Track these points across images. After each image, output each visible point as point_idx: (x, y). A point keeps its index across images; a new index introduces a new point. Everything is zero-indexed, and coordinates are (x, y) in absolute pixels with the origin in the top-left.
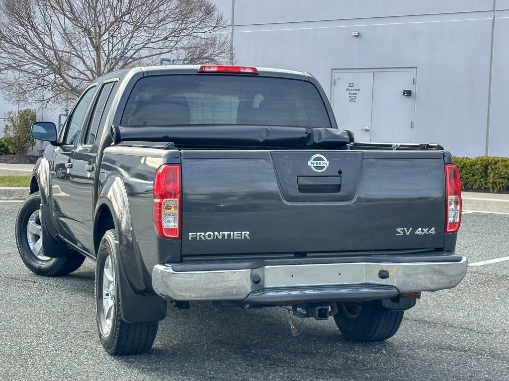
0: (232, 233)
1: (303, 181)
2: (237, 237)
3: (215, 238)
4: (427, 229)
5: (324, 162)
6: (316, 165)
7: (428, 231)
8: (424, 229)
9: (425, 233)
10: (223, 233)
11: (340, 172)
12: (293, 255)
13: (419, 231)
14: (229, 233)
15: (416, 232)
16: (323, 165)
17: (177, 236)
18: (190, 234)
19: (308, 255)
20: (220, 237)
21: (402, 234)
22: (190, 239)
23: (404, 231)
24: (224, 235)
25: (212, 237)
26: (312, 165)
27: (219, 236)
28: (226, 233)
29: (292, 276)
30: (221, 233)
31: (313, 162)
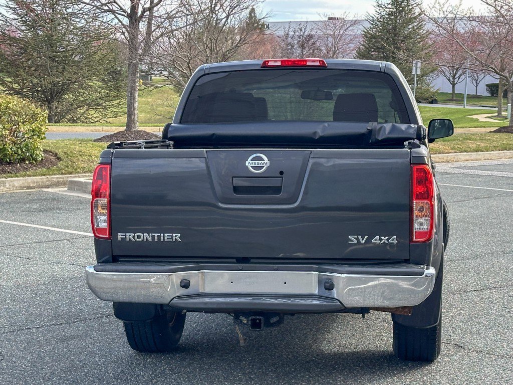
0: (162, 235)
1: (238, 182)
2: (168, 239)
3: (145, 240)
4: (387, 238)
5: (263, 162)
6: (253, 165)
7: (388, 240)
8: (383, 238)
9: (384, 242)
10: (153, 234)
11: (282, 173)
12: (235, 260)
13: (376, 240)
14: (159, 234)
15: (373, 241)
16: (261, 165)
17: (107, 236)
18: (119, 234)
19: (252, 261)
20: (150, 239)
21: (355, 242)
22: (119, 239)
23: (357, 239)
24: (153, 237)
25: (142, 238)
26: (250, 165)
27: (148, 237)
28: (156, 235)
29: (232, 282)
30: (150, 234)
31: (251, 162)
